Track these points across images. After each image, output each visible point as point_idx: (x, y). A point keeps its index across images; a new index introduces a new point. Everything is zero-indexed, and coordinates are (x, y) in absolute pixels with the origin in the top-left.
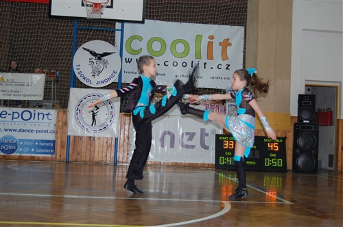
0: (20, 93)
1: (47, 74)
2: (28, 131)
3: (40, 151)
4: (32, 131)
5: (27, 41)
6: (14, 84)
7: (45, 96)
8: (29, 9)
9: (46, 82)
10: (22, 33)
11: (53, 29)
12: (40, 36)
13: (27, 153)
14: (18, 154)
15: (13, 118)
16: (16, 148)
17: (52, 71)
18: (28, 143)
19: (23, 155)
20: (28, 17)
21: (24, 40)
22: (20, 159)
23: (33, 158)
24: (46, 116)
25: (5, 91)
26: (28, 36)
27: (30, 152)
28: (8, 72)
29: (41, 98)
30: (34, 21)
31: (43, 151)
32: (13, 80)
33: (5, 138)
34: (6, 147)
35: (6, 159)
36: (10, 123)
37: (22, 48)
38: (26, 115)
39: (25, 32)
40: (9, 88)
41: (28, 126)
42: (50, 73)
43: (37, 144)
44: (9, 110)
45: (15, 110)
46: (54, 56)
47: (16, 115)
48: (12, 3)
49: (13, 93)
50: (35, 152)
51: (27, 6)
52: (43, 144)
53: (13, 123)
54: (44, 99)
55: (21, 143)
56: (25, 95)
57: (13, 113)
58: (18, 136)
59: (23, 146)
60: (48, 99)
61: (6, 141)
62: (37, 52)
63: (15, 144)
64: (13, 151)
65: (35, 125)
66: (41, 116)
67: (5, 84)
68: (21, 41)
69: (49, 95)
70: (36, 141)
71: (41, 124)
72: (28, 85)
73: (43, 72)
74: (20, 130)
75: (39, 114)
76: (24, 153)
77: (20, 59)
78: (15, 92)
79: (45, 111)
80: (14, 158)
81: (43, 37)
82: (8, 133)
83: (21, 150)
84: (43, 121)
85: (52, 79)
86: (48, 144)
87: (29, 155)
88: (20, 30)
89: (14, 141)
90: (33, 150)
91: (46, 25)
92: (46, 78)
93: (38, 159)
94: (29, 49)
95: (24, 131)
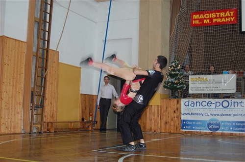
0: (219, 89)
1: (237, 74)
2: (227, 115)
3: (236, 129)
4: (230, 115)
5: (222, 52)
6: (214, 82)
7: (237, 89)
8: (222, 29)
9: (237, 79)
10: (218, 46)
11: (240, 41)
12: (231, 47)
13: (228, 131)
14: (221, 132)
15: (216, 106)
16: (219, 127)
17: (241, 71)
18: (228, 124)
19: (224, 132)
20: (222, 35)
21: (220, 51)
22: (223, 136)
23: (231, 134)
24: (239, 104)
25: (208, 88)
26: (222, 48)
27: (229, 130)
28: (210, 74)
29: (234, 91)
30: (226, 37)
31: (239, 129)
32: (214, 80)
33: (212, 120)
34: (212, 127)
35: (212, 135)
36: (214, 110)
37: (219, 57)
38: (225, 104)
39: (220, 46)
40: (212, 85)
41: (227, 111)
42: (240, 73)
43: (234, 124)
44: (213, 101)
45: (217, 100)
46: (242, 60)
47: (218, 104)
48: (210, 27)
49: (214, 89)
50: (233, 130)
51: (220, 27)
52: (239, 124)
53: (216, 110)
54: (237, 91)
55: (223, 124)
56: (223, 90)
57: (216, 102)
58: (220, 119)
59: (224, 126)
60: (239, 91)
61: (212, 122)
62: (230, 59)
63: (219, 125)
64: (217, 129)
65: (232, 111)
66: (236, 104)
67: (208, 82)
68: (217, 52)
69: (240, 89)
70: (233, 122)
71: (236, 110)
72: (224, 83)
73: (234, 73)
74: (222, 115)
75: (234, 103)
76: (225, 131)
77: (217, 65)
78: (215, 88)
79: (239, 101)
80: (218, 134)
81: (233, 47)
82: (213, 117)
83: (223, 128)
84: (238, 108)
85: (241, 77)
86: (242, 124)
87: (229, 132)
88: (216, 44)
89: (218, 123)
90: (231, 129)
91: (234, 39)
92: (237, 77)
93: (236, 135)
94: (223, 57)
95: (224, 115)
